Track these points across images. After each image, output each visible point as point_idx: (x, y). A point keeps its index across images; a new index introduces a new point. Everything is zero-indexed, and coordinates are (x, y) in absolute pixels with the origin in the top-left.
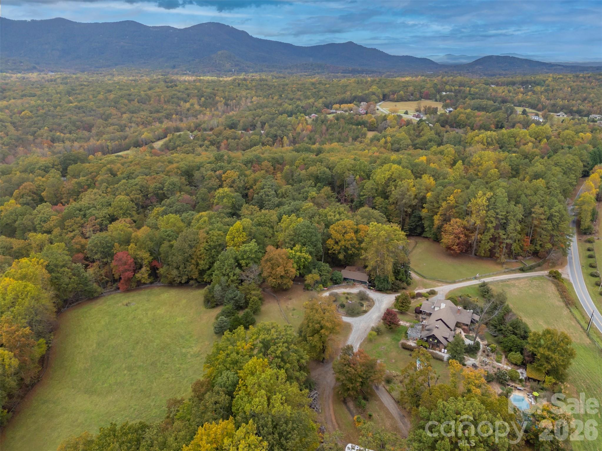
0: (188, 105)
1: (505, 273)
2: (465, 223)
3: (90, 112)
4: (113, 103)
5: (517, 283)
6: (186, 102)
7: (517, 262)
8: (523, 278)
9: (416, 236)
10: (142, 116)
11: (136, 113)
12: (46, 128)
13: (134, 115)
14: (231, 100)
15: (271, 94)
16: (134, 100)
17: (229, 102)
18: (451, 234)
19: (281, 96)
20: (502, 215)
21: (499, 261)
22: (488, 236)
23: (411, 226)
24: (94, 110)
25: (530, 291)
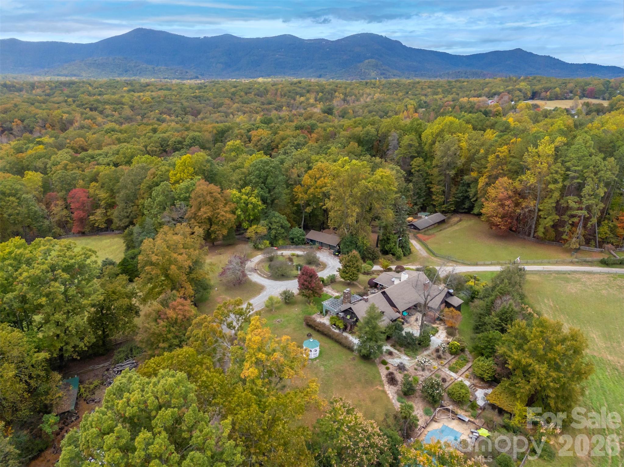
0: (302, 99)
1: (572, 263)
2: (517, 184)
3: (205, 101)
4: (230, 95)
5: (584, 278)
6: (302, 95)
7: (602, 252)
8: (599, 273)
9: (465, 213)
10: (252, 107)
11: (248, 104)
12: (157, 111)
13: (245, 105)
14: (351, 96)
15: (396, 91)
16: (251, 93)
17: (348, 98)
18: (493, 200)
19: (407, 93)
20: (575, 171)
21: (566, 245)
22: (549, 204)
23: (458, 198)
24: (210, 100)
25: (604, 291)
